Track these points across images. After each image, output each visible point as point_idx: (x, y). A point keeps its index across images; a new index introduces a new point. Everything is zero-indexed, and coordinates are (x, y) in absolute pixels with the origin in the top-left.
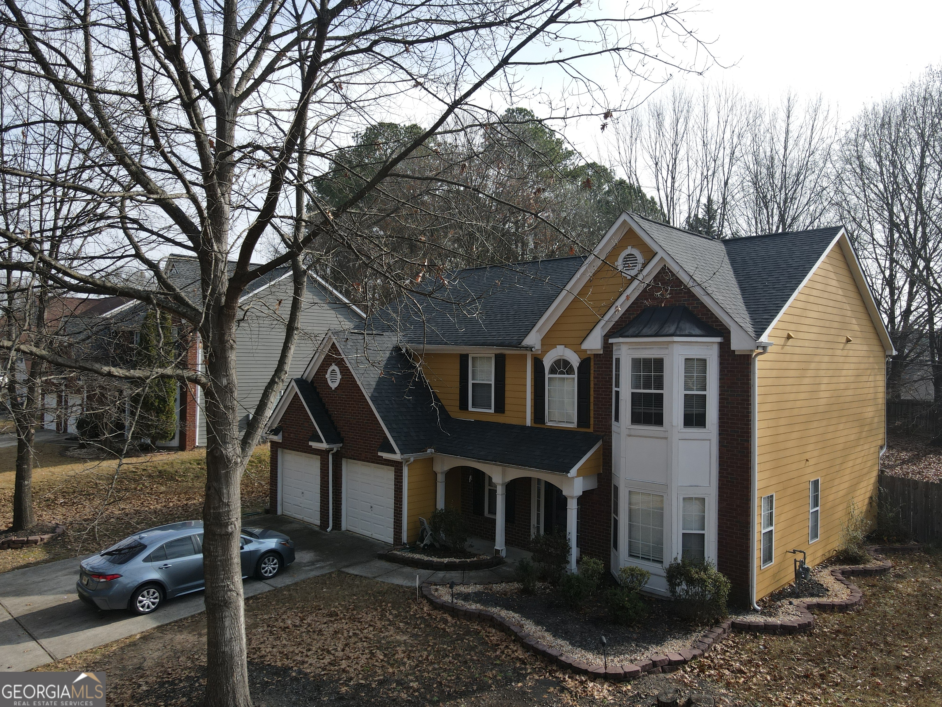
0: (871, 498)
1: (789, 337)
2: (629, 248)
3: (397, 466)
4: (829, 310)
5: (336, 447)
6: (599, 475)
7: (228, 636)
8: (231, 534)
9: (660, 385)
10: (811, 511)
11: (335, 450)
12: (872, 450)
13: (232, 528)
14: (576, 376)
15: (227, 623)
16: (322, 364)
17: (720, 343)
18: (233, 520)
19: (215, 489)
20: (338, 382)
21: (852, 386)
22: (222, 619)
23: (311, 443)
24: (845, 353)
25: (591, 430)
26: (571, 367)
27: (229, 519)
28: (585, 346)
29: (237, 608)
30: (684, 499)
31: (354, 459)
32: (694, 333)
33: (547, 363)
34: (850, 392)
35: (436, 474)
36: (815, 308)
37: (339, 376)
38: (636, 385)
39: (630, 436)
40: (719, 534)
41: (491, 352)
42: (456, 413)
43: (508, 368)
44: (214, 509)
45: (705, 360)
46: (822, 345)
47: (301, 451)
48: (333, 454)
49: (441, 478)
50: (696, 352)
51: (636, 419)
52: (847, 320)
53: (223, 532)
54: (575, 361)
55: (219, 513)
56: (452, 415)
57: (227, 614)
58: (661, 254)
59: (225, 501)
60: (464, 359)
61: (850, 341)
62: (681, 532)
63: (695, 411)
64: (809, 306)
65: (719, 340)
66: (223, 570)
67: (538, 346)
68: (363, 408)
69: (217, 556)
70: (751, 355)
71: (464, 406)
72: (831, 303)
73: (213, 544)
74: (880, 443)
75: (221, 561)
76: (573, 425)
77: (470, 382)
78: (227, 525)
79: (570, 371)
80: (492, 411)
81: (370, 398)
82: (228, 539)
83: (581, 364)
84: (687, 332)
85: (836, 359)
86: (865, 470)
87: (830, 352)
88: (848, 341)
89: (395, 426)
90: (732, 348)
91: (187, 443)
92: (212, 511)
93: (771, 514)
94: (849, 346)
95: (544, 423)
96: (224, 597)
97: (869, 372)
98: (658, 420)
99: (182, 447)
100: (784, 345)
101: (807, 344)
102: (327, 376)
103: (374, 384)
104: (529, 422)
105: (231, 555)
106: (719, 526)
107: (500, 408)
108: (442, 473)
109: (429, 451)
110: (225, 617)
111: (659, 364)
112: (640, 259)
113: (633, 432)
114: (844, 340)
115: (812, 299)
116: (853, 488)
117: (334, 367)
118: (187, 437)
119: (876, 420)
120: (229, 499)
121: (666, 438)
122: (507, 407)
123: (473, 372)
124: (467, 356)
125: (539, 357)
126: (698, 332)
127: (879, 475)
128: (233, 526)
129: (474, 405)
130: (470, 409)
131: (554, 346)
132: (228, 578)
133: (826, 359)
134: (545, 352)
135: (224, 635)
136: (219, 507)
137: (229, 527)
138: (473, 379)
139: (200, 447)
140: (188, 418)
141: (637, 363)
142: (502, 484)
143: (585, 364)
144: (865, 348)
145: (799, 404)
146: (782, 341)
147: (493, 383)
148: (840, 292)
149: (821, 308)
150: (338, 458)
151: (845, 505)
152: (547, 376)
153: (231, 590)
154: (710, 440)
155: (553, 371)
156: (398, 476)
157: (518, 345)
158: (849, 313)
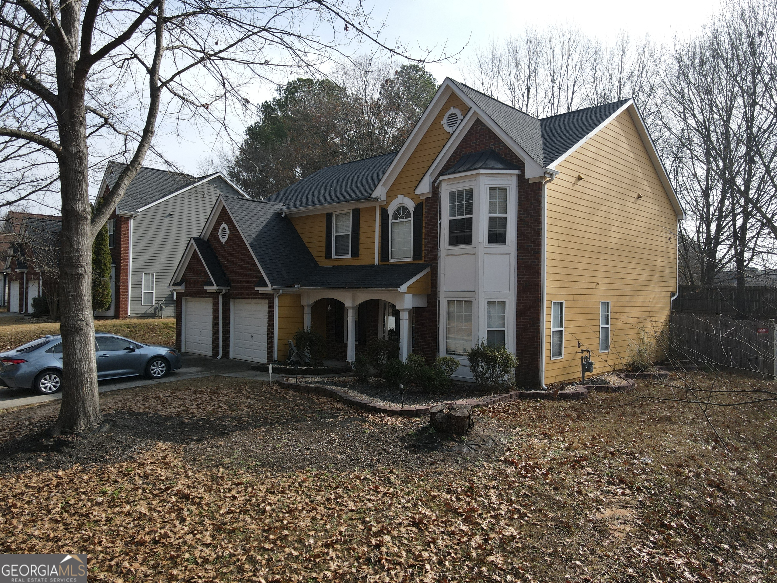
0: (662, 332)
1: (580, 178)
2: (452, 108)
3: (269, 298)
4: (620, 167)
5: (225, 289)
6: (428, 296)
7: (78, 356)
8: (81, 274)
9: (470, 211)
10: (601, 326)
11: (224, 291)
12: (663, 294)
13: (81, 270)
14: (412, 219)
15: (77, 346)
16: (216, 224)
17: (518, 175)
18: (83, 264)
19: (67, 237)
20: (227, 237)
21: (644, 235)
22: (73, 342)
23: (205, 288)
24: (636, 206)
25: (423, 261)
26: (409, 212)
27: (80, 262)
28: (418, 192)
29: (87, 336)
30: (489, 302)
31: (239, 298)
32: (496, 167)
33: (391, 211)
34: (641, 240)
35: (303, 307)
36: (606, 161)
37: (228, 232)
38: (452, 213)
39: (447, 255)
40: (517, 331)
41: (348, 208)
42: (323, 262)
43: (362, 220)
44: (66, 253)
45: (505, 189)
46: (613, 193)
47: (199, 297)
48: (223, 295)
49: (307, 311)
50: (498, 182)
51: (453, 241)
52: (639, 180)
53: (74, 273)
54: (411, 205)
55: (71, 257)
56: (321, 264)
57: (77, 339)
58: (474, 108)
59: (76, 247)
60: (329, 216)
61: (641, 197)
62: (486, 329)
63: (498, 231)
64: (600, 158)
65: (516, 172)
66: (75, 304)
67: (384, 198)
68: (246, 255)
69: (69, 292)
70: (542, 182)
71: (329, 255)
72: (622, 162)
73: (66, 283)
74: (671, 290)
75: (72, 296)
77: (334, 235)
78: (77, 267)
79: (408, 216)
80: (350, 256)
81: (250, 245)
82: (79, 279)
83: (416, 208)
84: (491, 167)
85: (627, 209)
86: (656, 308)
87: (622, 202)
88: (639, 197)
89: (268, 266)
90: (527, 177)
91: (121, 313)
92: (65, 255)
93: (561, 318)
94: (639, 201)
95: (388, 260)
96: (74, 324)
97: (660, 229)
98: (468, 240)
99: (117, 317)
100: (574, 184)
101: (598, 188)
102: (219, 234)
103: (254, 236)
104: (377, 262)
105: (81, 292)
106: (517, 325)
107: (356, 254)
108: (308, 306)
109: (296, 286)
110: (76, 341)
111: (469, 194)
112: (460, 117)
113: (450, 252)
114: (636, 196)
115: (602, 153)
116: (645, 319)
117: (224, 225)
118: (121, 307)
119: (668, 270)
120: (79, 246)
121: (474, 254)
122: (361, 252)
123: (336, 226)
124: (331, 214)
125: (385, 207)
126: (500, 166)
127: (670, 316)
128: (82, 268)
129: (336, 254)
130: (334, 257)
131: (396, 196)
132: (79, 311)
133: (617, 206)
134: (389, 203)
135: (75, 355)
136: (71, 251)
137: (80, 269)
138: (336, 232)
139: (132, 317)
140: (121, 292)
141: (453, 196)
142: (353, 308)
143: (418, 208)
144: (657, 208)
145: (588, 235)
146: (573, 180)
147: (350, 233)
148: (631, 155)
149: (612, 163)
150: (227, 299)
151: (636, 331)
152: (391, 221)
153: (81, 320)
154: (509, 254)
155: (395, 217)
156: (270, 306)
157: (368, 198)
158: (640, 175)
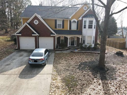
2: (85, 6)
3: (54, 37)
14: (76, 23)
20: (37, 23)
23: (32, 35)
25: (79, 30)
28: (79, 19)
33: (72, 21)
38: (89, 24)
40: (95, 40)
60: (56, 20)
71: (56, 28)
76: (76, 29)
77: (57, 24)
80: (62, 28)
95: (71, 29)
102: (34, 22)
111: (92, 21)
117: (36, 20)
141: (89, 21)
147: (62, 24)
154: (95, 30)
157: (68, 18)
